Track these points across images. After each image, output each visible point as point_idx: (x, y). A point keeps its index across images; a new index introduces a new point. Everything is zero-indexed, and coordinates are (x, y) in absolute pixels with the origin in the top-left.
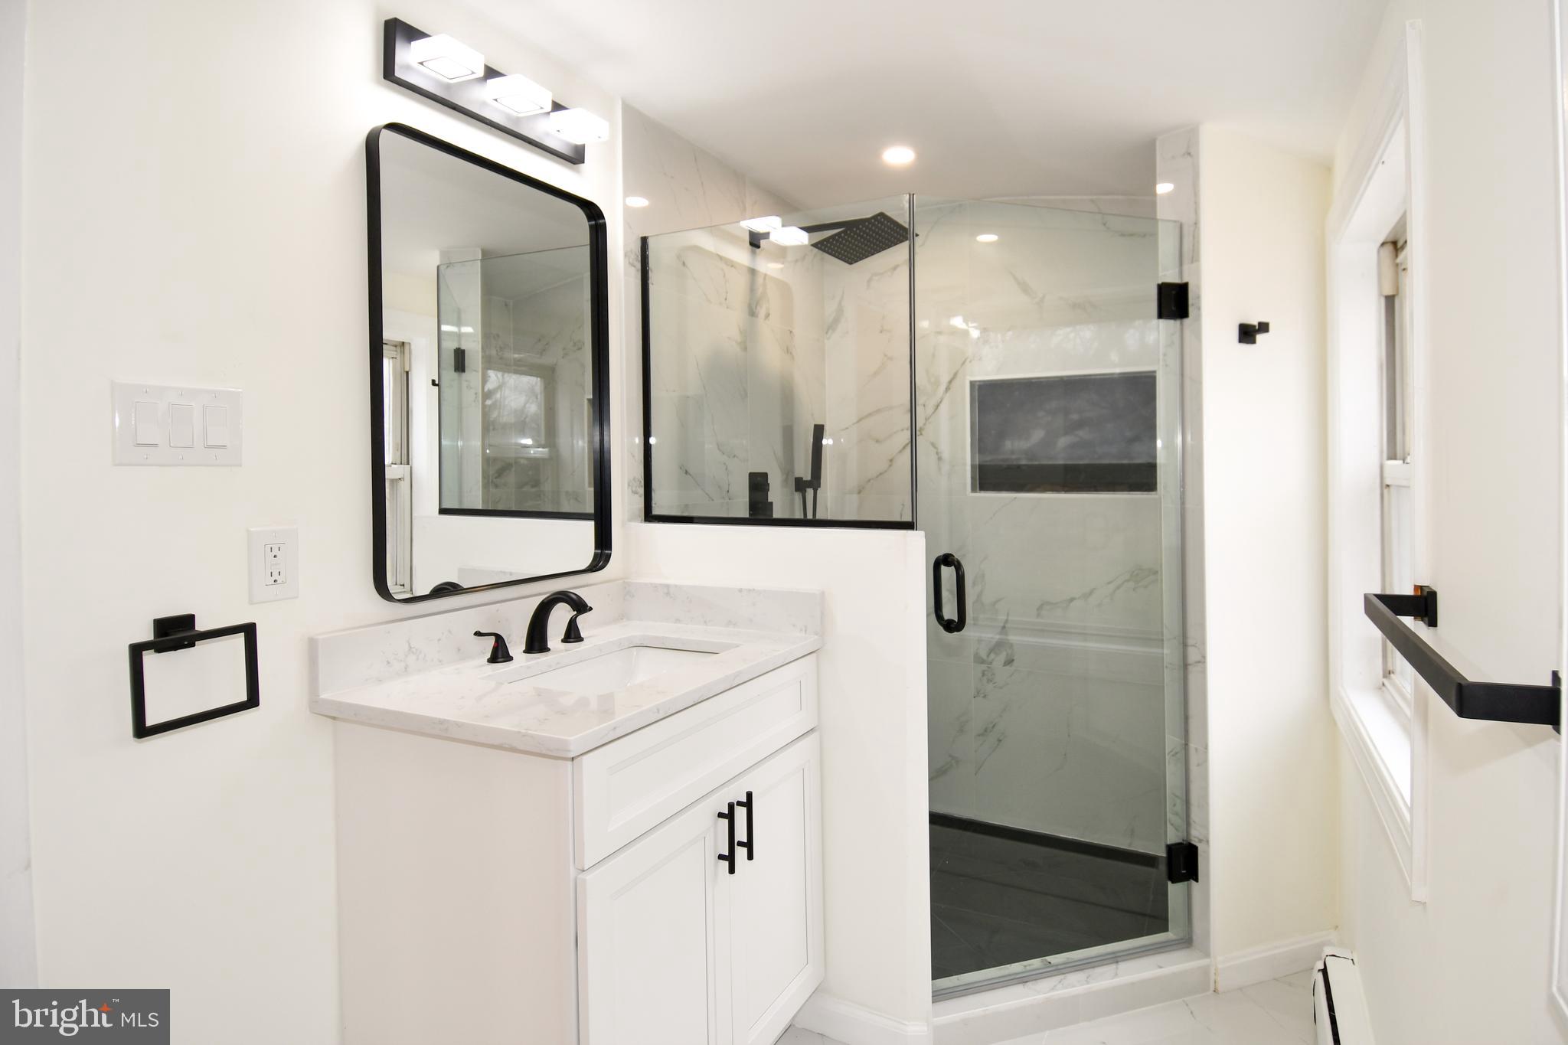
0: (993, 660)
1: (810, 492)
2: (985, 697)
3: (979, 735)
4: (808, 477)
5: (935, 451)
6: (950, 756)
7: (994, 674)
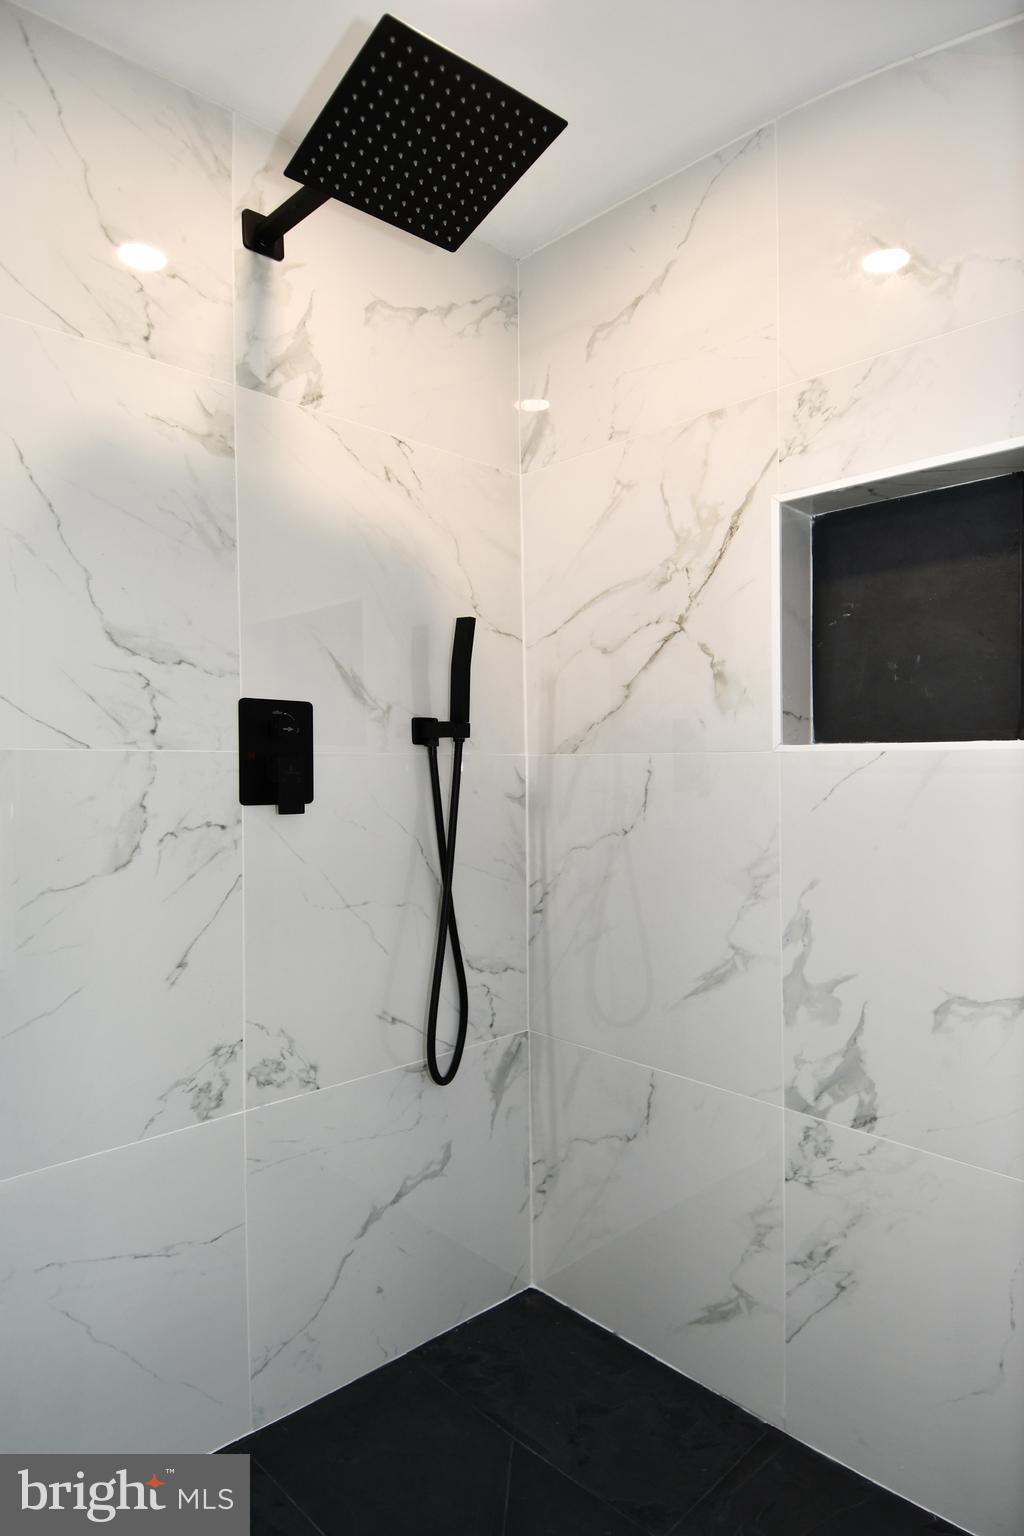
0: (827, 1109)
1: (446, 747)
2: (809, 1184)
3: (796, 1263)
4: (442, 714)
5: (710, 659)
6: (737, 1288)
7: (828, 1140)
